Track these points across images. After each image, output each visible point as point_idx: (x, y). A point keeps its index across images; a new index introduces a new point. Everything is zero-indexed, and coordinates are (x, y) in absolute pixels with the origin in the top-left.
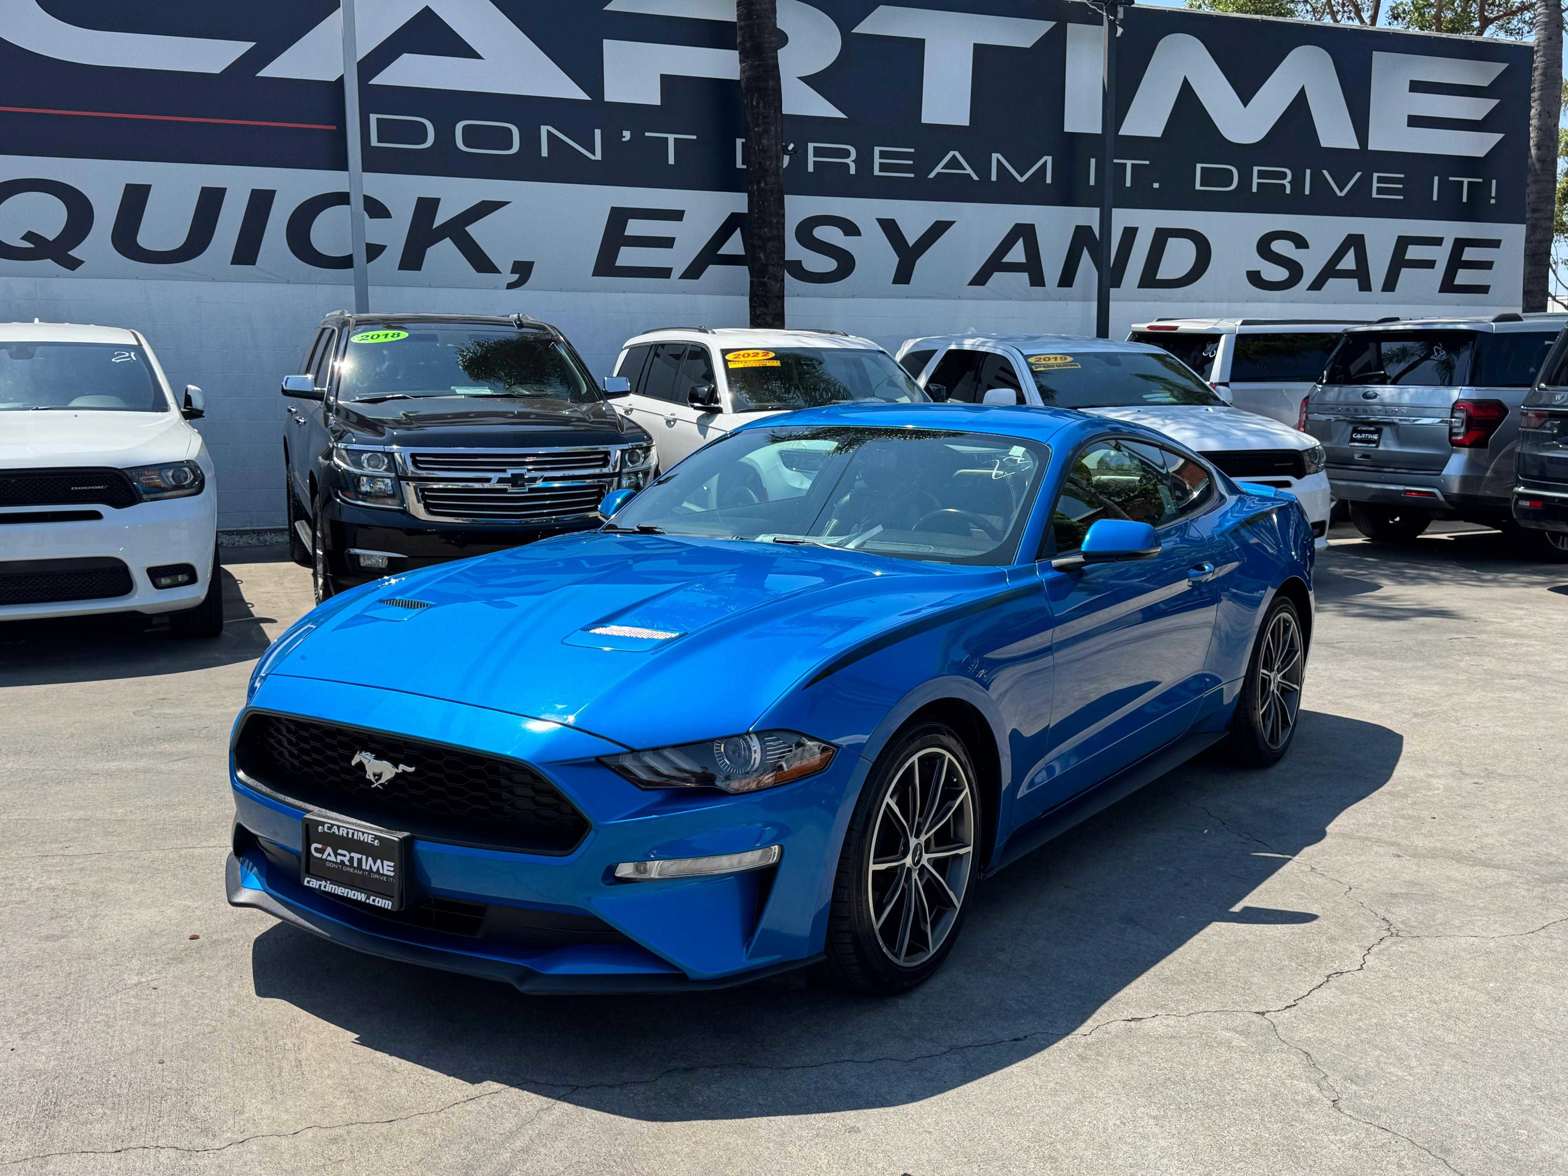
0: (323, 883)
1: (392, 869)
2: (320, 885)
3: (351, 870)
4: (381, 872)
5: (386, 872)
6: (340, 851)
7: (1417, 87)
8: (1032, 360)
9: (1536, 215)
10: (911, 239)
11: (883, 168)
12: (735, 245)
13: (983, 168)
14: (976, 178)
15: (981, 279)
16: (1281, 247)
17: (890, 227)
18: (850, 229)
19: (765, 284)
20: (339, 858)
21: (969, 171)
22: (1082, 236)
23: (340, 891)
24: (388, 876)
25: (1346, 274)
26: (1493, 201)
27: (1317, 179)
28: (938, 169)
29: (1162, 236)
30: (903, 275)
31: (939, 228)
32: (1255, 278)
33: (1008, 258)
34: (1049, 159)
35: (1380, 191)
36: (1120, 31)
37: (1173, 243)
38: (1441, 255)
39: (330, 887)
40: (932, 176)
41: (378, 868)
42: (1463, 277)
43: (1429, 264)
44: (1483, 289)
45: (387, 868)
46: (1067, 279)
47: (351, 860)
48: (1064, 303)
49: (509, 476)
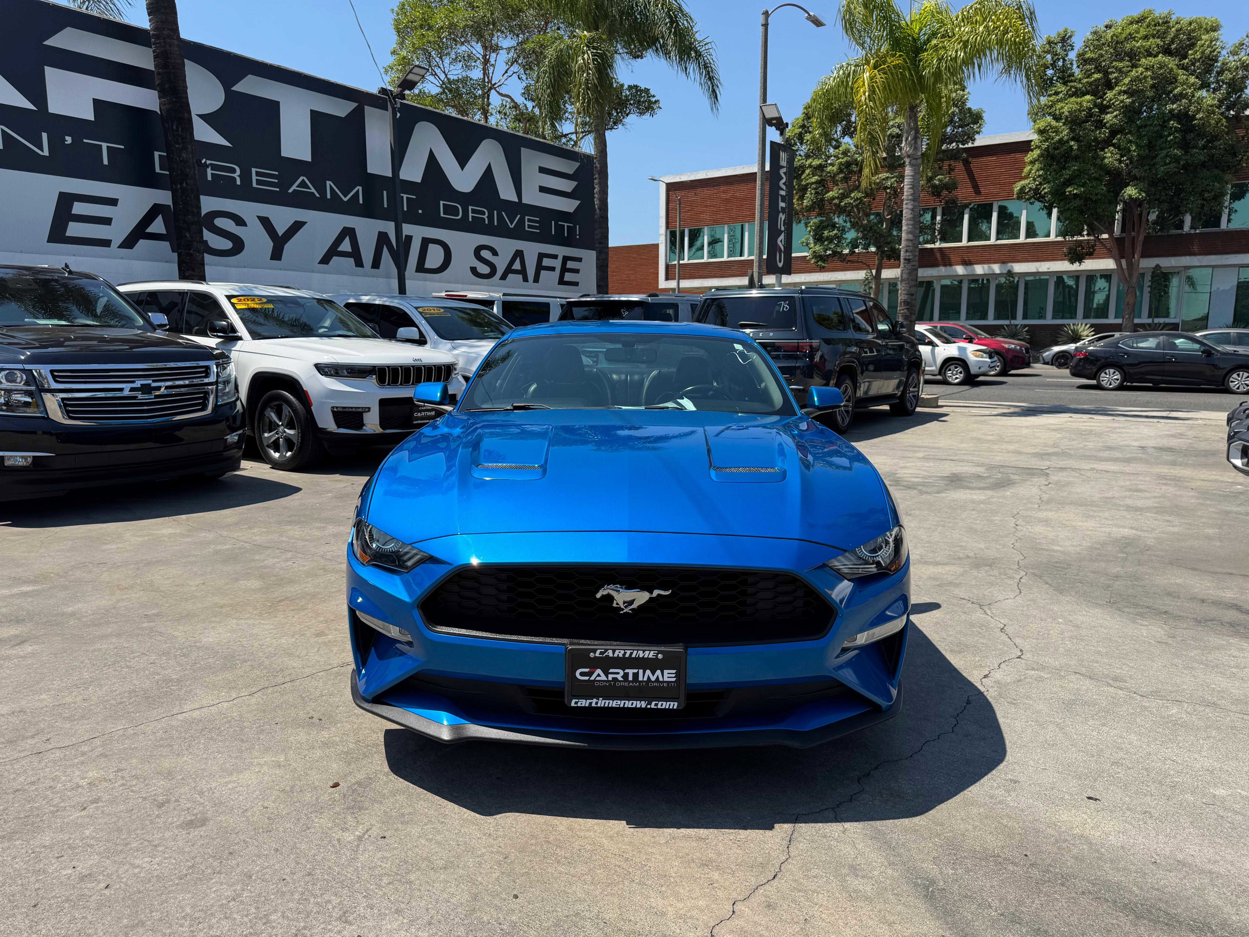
0: (595, 700)
1: (674, 675)
2: (591, 703)
3: (626, 684)
4: (661, 679)
5: (666, 679)
6: (611, 671)
7: (542, 170)
8: (420, 310)
9: (601, 246)
10: (281, 231)
11: (259, 182)
12: (158, 226)
13: (321, 189)
14: (318, 195)
15: (325, 260)
16: (485, 254)
17: (266, 222)
18: (240, 221)
19: (191, 255)
20: (610, 677)
21: (313, 190)
22: (383, 238)
23: (614, 704)
24: (668, 682)
25: (516, 272)
26: (578, 237)
27: (500, 217)
28: (294, 187)
29: (426, 242)
30: (277, 255)
31: (297, 226)
32: (474, 270)
33: (341, 248)
34: (360, 188)
35: (529, 226)
36: (398, 115)
37: (431, 246)
38: (557, 264)
39: (602, 703)
40: (290, 191)
41: (658, 677)
42: (568, 277)
43: (553, 269)
44: (576, 284)
45: (669, 676)
46: (376, 264)
47: (626, 676)
48: (375, 279)
49: (139, 386)
